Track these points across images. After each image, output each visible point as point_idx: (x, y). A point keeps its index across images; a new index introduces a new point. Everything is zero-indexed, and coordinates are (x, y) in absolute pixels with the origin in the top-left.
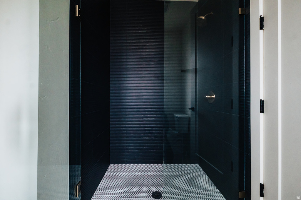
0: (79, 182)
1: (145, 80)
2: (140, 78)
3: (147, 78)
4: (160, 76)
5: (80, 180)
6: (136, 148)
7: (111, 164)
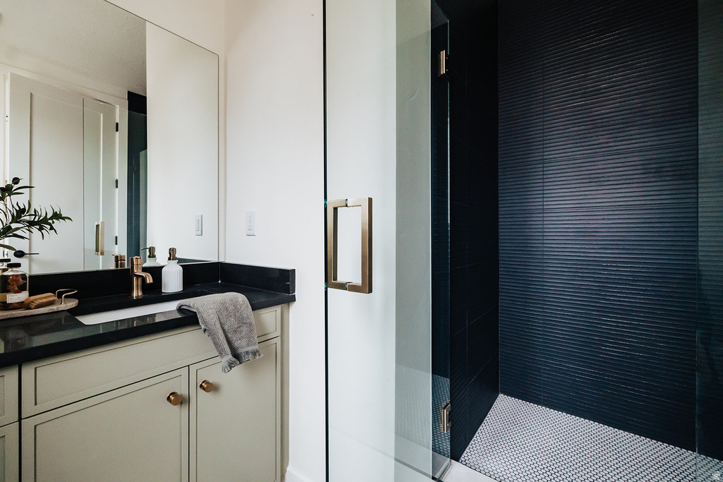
0: (447, 404)
1: (607, 183)
2: (588, 180)
3: (613, 176)
4: (667, 165)
5: (448, 401)
6: (573, 372)
7: (502, 393)
